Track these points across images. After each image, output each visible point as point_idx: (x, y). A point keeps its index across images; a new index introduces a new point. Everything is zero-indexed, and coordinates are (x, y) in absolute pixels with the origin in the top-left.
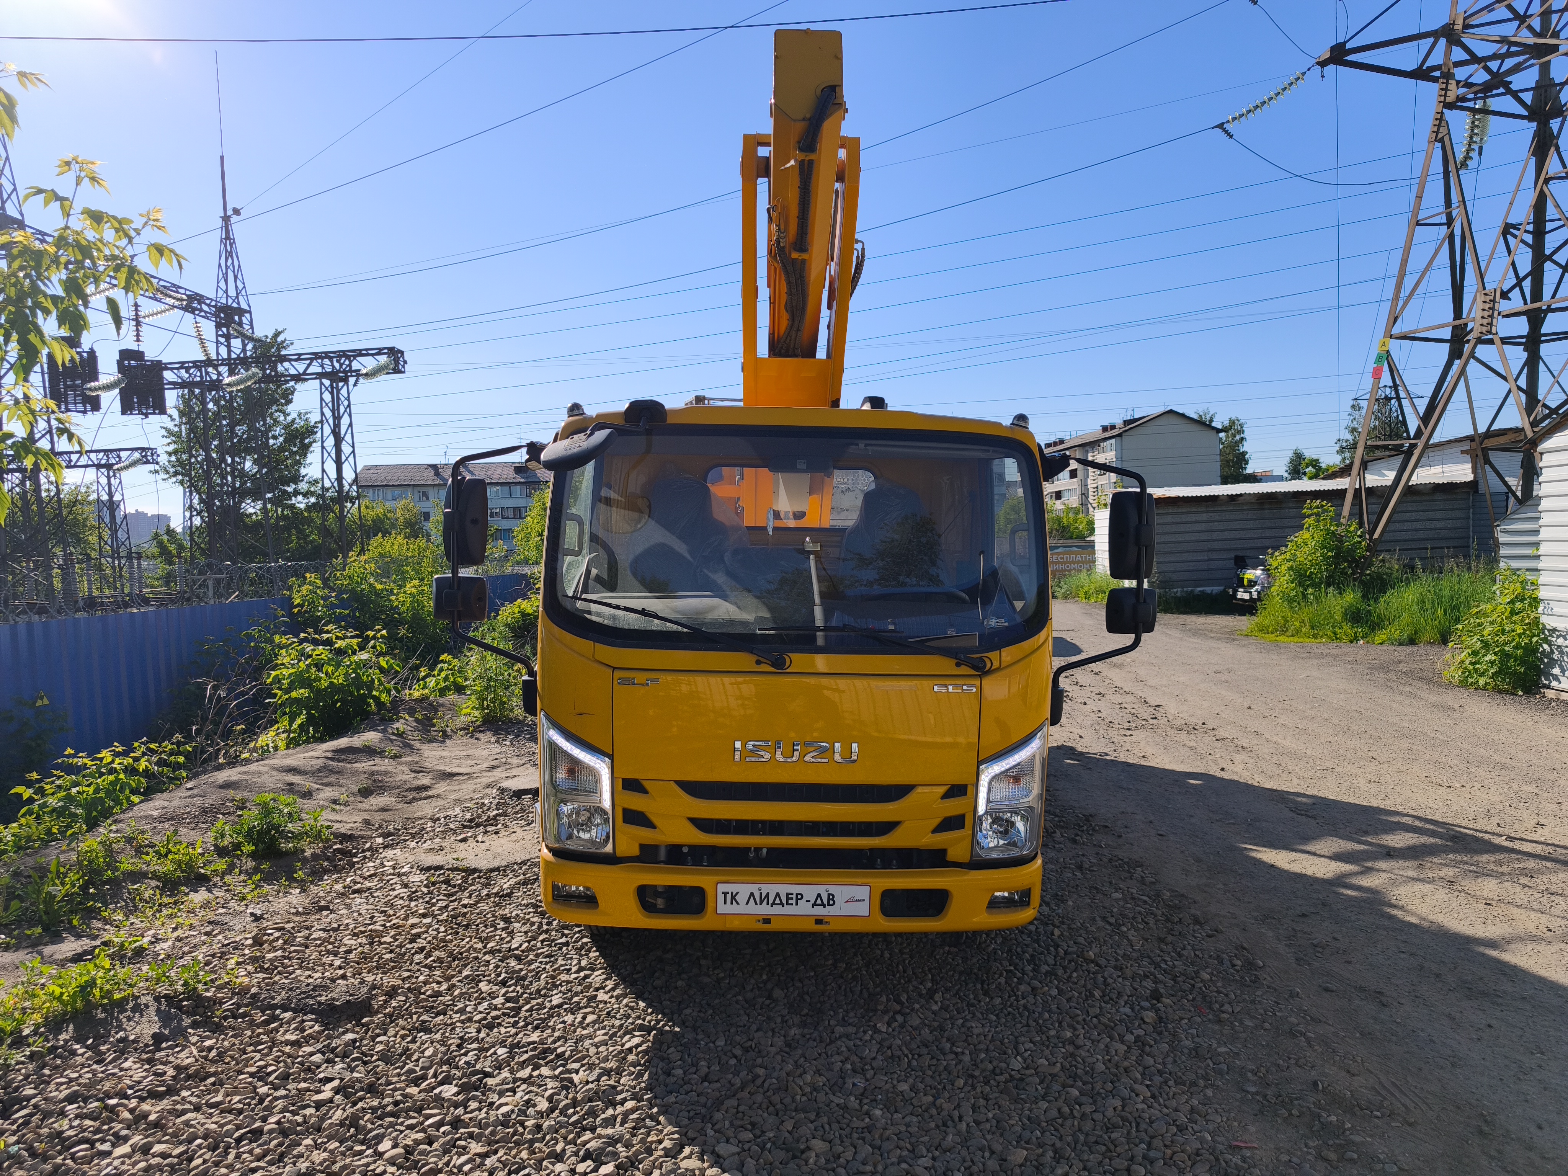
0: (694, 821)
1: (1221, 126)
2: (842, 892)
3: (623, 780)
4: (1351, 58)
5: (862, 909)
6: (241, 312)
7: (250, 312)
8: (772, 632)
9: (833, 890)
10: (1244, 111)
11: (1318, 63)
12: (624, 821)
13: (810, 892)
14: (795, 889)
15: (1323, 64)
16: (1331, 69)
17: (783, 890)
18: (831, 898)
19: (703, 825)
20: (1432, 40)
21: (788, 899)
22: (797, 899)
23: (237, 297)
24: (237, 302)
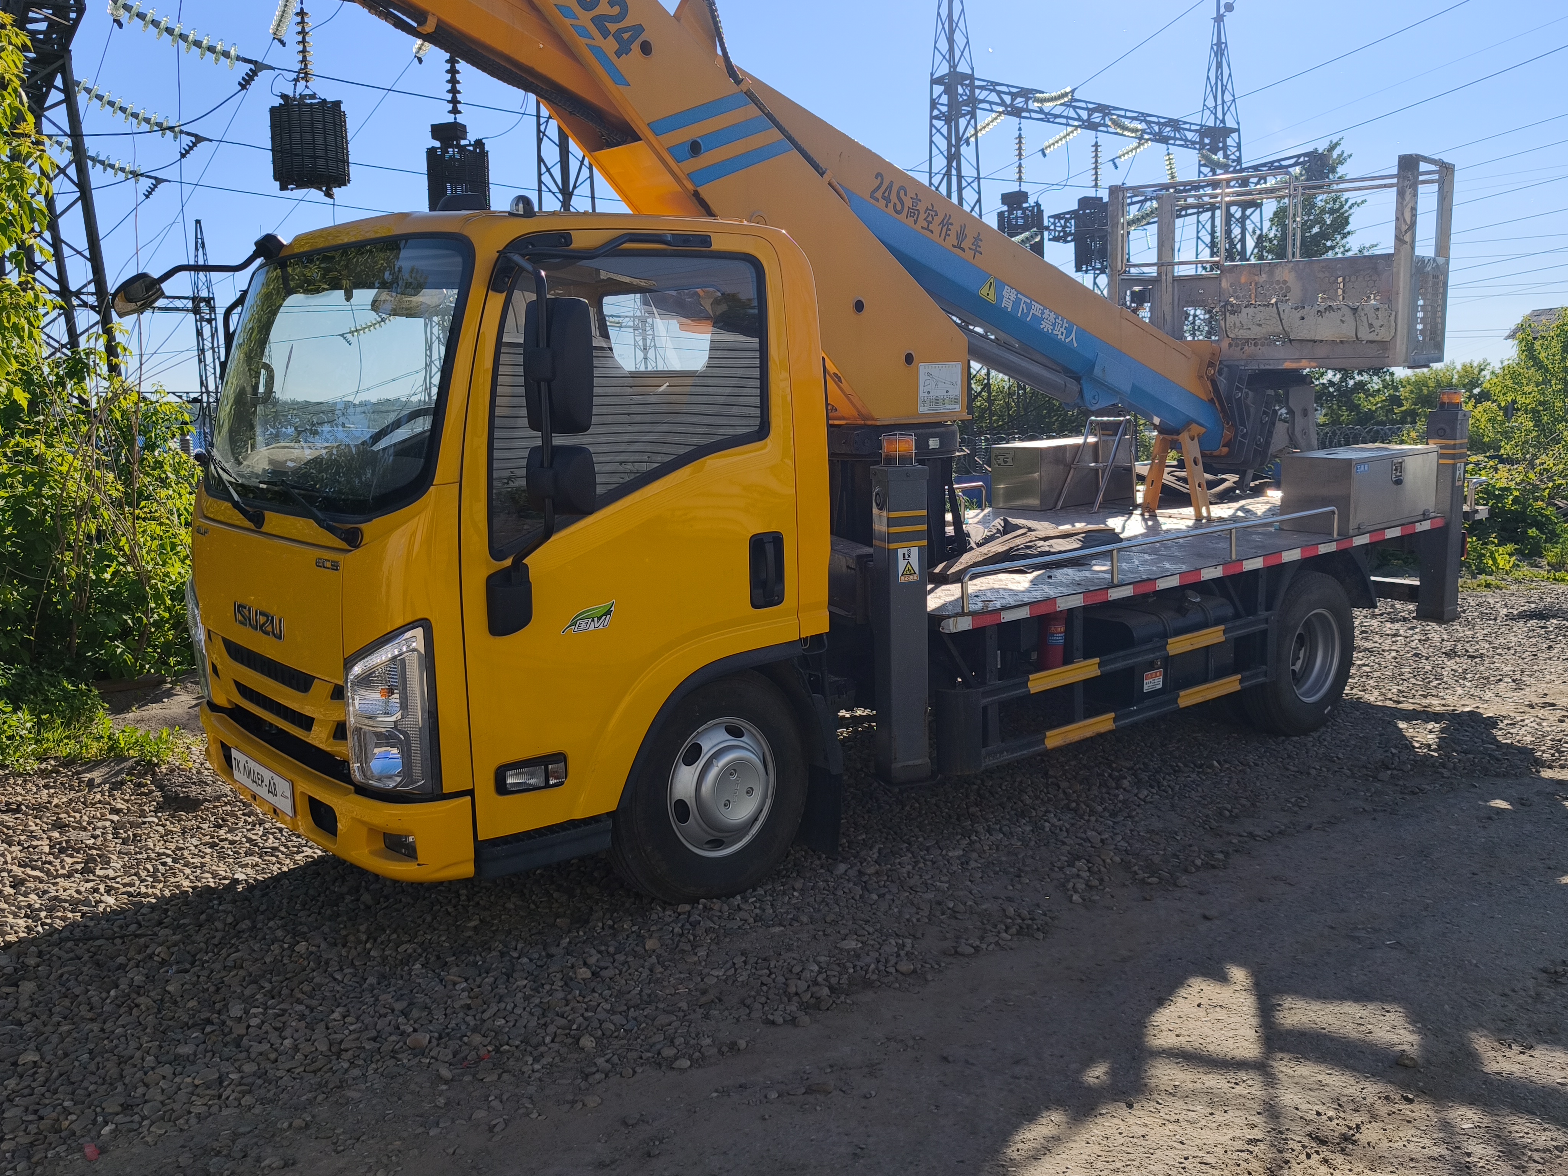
6: (1227, 132)
7: (1238, 131)
23: (1224, 114)
24: (1223, 121)
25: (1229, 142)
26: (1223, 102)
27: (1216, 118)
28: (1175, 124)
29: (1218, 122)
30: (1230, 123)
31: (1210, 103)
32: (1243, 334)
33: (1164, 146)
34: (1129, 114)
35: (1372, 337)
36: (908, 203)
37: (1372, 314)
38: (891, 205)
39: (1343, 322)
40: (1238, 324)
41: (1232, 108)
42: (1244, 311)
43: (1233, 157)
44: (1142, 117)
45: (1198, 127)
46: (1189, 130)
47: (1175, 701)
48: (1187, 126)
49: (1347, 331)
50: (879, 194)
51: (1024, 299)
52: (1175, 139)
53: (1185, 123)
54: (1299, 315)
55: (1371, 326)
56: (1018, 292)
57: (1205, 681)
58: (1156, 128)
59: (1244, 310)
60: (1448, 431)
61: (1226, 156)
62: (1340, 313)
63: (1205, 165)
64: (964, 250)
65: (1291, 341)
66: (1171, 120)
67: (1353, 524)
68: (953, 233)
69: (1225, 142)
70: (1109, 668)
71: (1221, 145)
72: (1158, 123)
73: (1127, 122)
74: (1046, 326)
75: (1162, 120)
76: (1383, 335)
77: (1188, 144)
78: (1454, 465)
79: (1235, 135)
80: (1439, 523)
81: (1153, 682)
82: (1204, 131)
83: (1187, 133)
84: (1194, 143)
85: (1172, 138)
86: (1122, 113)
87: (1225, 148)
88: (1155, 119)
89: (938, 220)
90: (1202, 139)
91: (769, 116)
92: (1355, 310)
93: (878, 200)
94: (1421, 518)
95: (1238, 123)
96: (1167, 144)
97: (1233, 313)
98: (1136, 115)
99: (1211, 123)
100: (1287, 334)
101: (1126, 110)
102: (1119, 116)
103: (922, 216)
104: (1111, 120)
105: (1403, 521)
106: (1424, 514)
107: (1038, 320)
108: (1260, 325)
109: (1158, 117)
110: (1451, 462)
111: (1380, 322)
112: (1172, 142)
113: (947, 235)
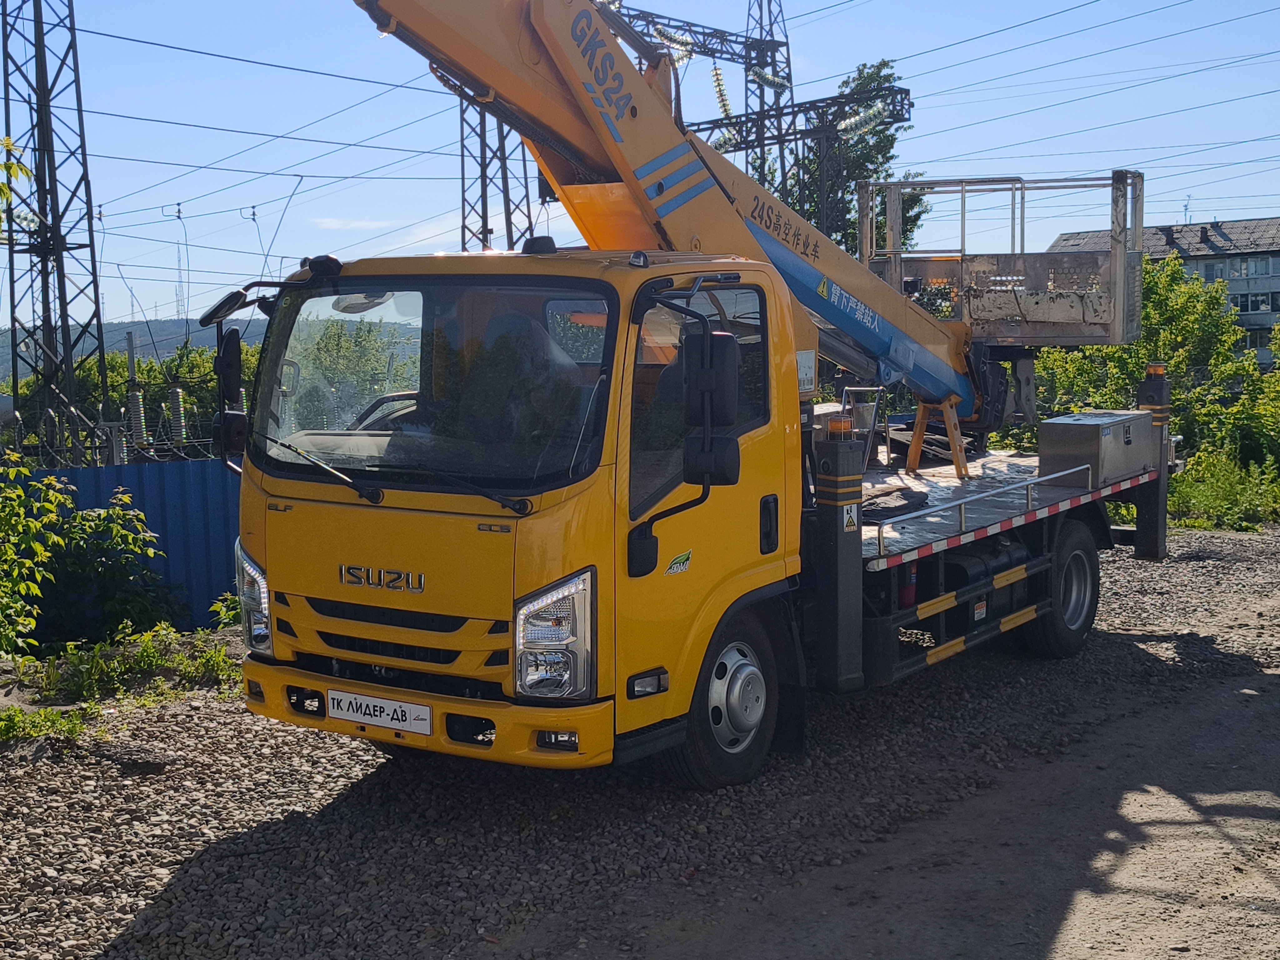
0: (322, 634)
2: (413, 710)
3: (276, 592)
5: (425, 728)
6: (775, 46)
7: (786, 44)
8: (376, 469)
9: (406, 707)
12: (278, 629)
13: (390, 706)
14: (379, 702)
17: (372, 701)
18: (404, 713)
19: (327, 638)
21: (375, 711)
22: (381, 712)
23: (771, 25)
24: (771, 33)
25: (779, 57)
26: (770, 12)
27: (762, 28)
28: (721, 35)
29: (764, 34)
30: (779, 37)
31: (756, 12)
32: (984, 315)
33: (711, 60)
34: (672, 23)
35: (1097, 320)
36: (774, 220)
37: (1096, 301)
38: (764, 222)
39: (1072, 307)
40: (981, 307)
41: (780, 19)
42: (986, 296)
43: (782, 74)
44: (688, 27)
45: (743, 40)
46: (736, 42)
47: (998, 627)
48: (734, 38)
49: (1076, 314)
50: (756, 214)
51: (845, 294)
52: (722, 52)
53: (732, 34)
54: (1034, 300)
55: (1096, 311)
56: (842, 289)
57: (1011, 612)
58: (701, 38)
59: (985, 294)
60: (1156, 398)
61: (775, 73)
62: (1069, 300)
63: (753, 81)
64: (807, 255)
65: (1027, 322)
66: (716, 31)
67: (1101, 479)
68: (801, 243)
69: (773, 57)
70: (961, 599)
71: (769, 60)
72: (704, 34)
73: (672, 31)
74: (858, 316)
75: (707, 31)
76: (1105, 318)
77: (733, 57)
78: (1162, 426)
79: (783, 49)
80: (1154, 476)
81: (980, 612)
82: (750, 44)
83: (734, 45)
84: (740, 56)
85: (718, 51)
86: (666, 21)
87: (774, 64)
88: (700, 30)
89: (792, 232)
90: (748, 53)
91: (701, 158)
92: (1082, 298)
93: (755, 218)
94: (1142, 472)
95: (786, 37)
96: (714, 57)
97: (976, 297)
98: (681, 24)
99: (756, 35)
100: (1024, 316)
101: (670, 19)
102: (664, 25)
103: (783, 229)
104: (656, 30)
105: (1132, 475)
106: (1144, 469)
107: (854, 310)
108: (1000, 308)
109: (703, 27)
110: (1159, 424)
111: (1103, 308)
112: (718, 55)
113: (798, 244)
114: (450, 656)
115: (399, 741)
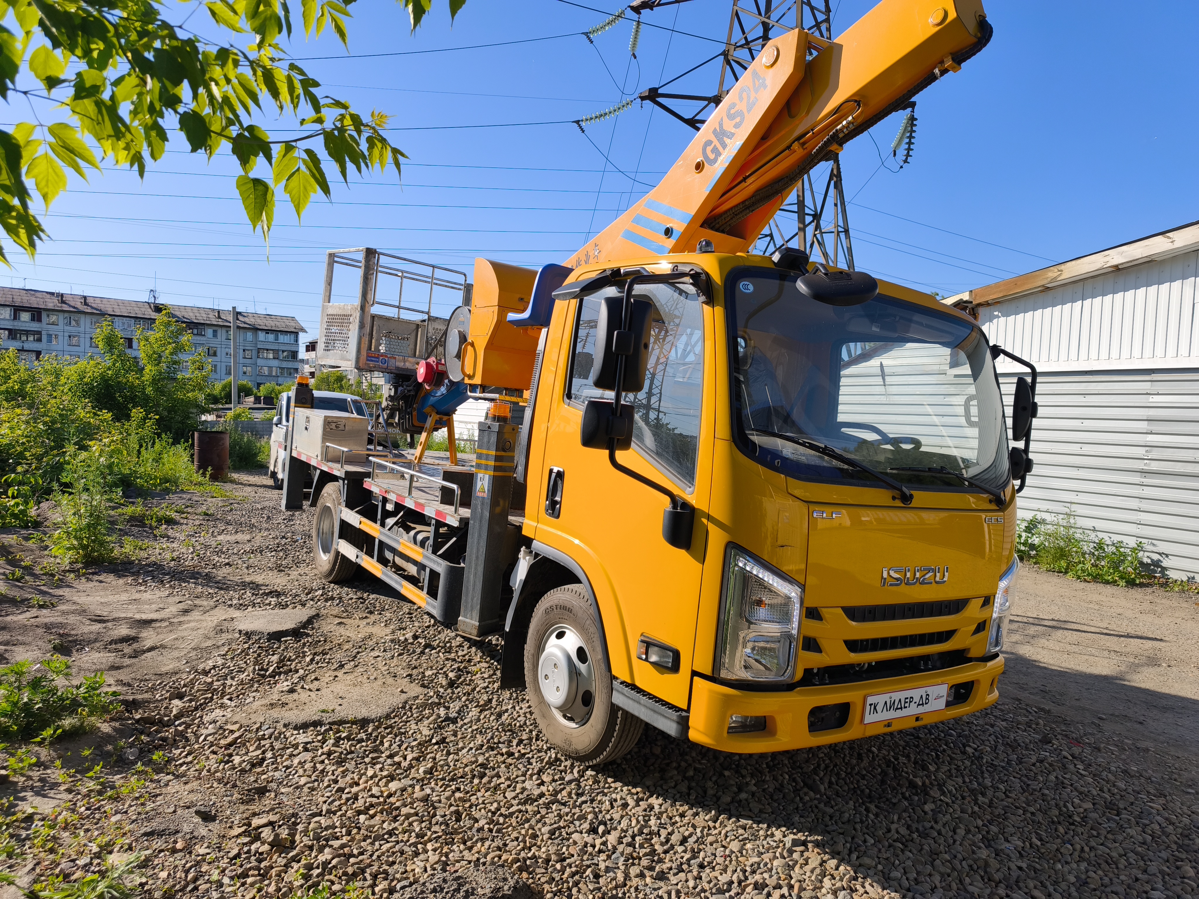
0: (847, 643)
1: (577, 122)
3: (807, 608)
4: (660, 100)
10: (594, 116)
11: (640, 97)
12: (802, 648)
13: (916, 694)
15: (643, 98)
16: (647, 102)
19: (853, 646)
20: (706, 102)
21: (905, 702)
22: (910, 702)
114: (946, 636)
115: (919, 723)
